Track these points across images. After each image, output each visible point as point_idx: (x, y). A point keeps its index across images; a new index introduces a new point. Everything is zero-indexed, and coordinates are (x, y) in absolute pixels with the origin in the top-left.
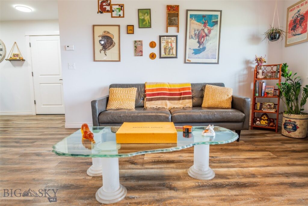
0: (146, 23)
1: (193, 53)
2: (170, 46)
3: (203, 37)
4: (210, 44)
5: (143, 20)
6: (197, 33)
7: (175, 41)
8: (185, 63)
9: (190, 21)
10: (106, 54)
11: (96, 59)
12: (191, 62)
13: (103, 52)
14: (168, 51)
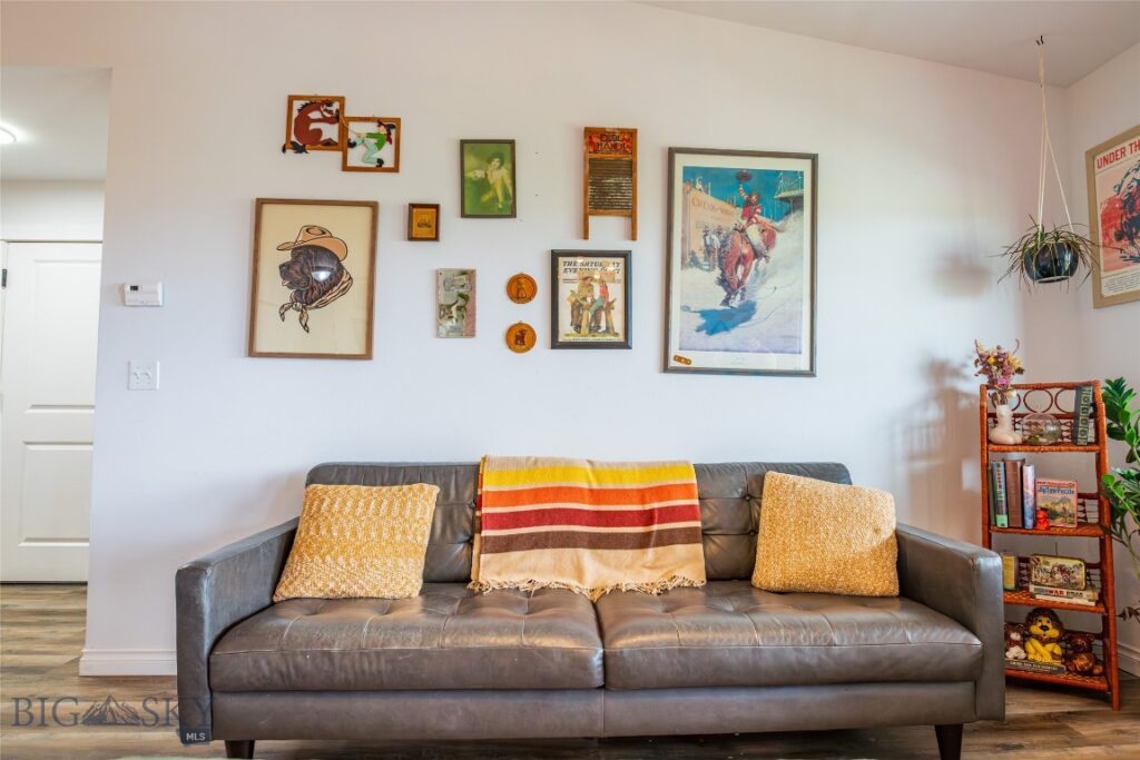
0: (495, 199)
1: (699, 329)
2: (597, 294)
3: (743, 260)
4: (775, 288)
5: (483, 185)
6: (717, 243)
7: (620, 276)
8: (666, 368)
9: (686, 193)
10: (305, 326)
11: (261, 347)
12: (692, 365)
13: (293, 315)
14: (587, 315)
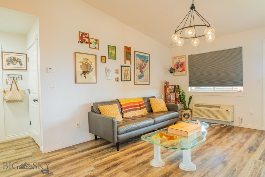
0: (113, 56)
1: (138, 78)
2: (127, 73)
3: (142, 68)
4: (146, 73)
5: (111, 54)
6: (140, 66)
7: (129, 70)
8: (135, 84)
9: (137, 58)
10: (85, 78)
11: (77, 82)
12: (138, 83)
13: (83, 75)
14: (126, 76)
